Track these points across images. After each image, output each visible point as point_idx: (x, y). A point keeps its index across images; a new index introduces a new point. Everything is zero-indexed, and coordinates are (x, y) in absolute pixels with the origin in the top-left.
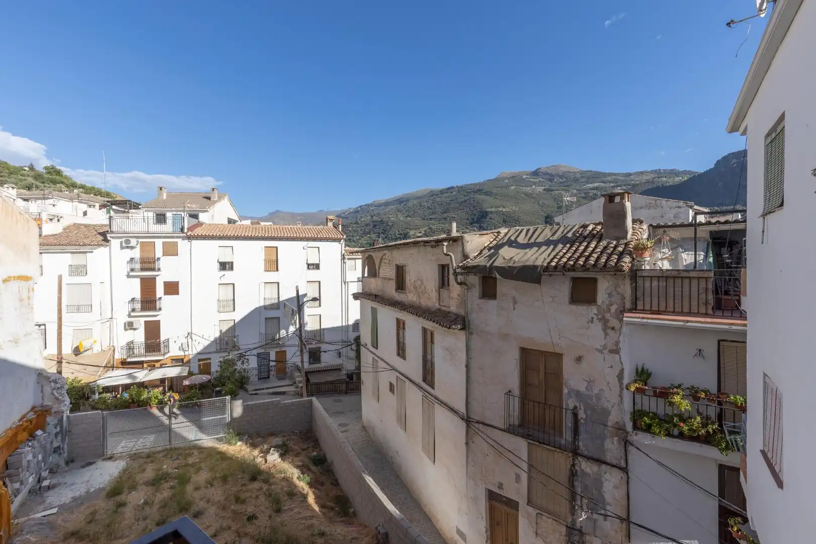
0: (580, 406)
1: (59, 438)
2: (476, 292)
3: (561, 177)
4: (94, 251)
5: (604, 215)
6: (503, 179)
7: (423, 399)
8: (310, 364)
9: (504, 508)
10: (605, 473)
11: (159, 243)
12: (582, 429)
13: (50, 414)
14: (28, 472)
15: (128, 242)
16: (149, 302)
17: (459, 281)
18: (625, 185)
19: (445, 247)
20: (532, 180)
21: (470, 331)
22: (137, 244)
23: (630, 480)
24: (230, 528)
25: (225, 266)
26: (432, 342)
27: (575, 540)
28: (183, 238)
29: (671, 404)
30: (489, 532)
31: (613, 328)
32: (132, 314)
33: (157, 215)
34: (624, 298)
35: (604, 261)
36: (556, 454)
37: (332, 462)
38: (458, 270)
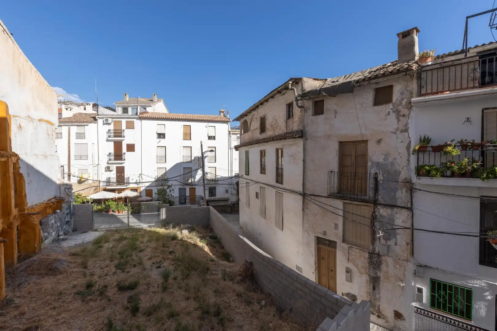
0: (379, 172)
1: (69, 216)
2: (310, 111)
4: (89, 125)
7: (276, 194)
8: (209, 196)
9: (326, 248)
10: (396, 214)
11: (124, 122)
12: (380, 187)
13: (64, 203)
14: (52, 230)
15: (107, 120)
16: (118, 155)
17: (299, 105)
19: (290, 85)
21: (306, 138)
22: (112, 122)
23: (414, 216)
24: (159, 256)
25: (161, 136)
26: (282, 156)
27: (375, 261)
28: (137, 119)
29: (446, 153)
30: (317, 265)
31: (404, 116)
32: (109, 162)
33: (123, 108)
34: (412, 93)
36: (362, 207)
37: (221, 237)
38: (298, 98)
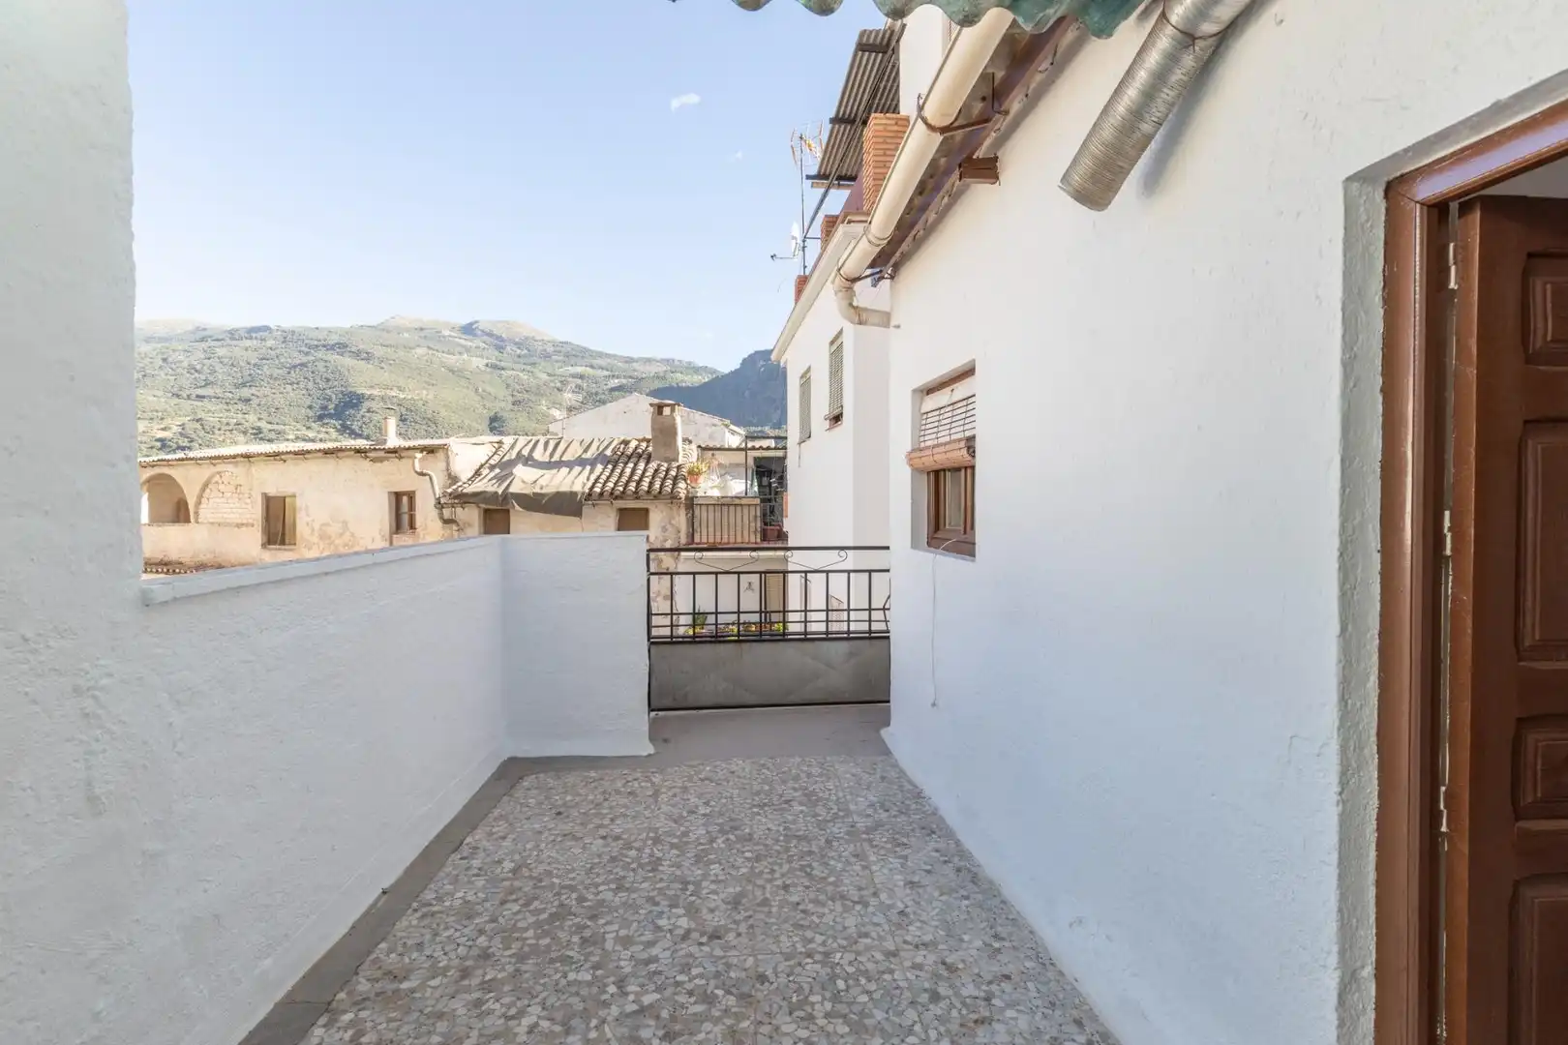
2: (474, 532)
3: (519, 345)
5: (653, 429)
6: (399, 330)
17: (446, 518)
18: (625, 377)
19: (416, 461)
20: (462, 342)
34: (680, 532)
35: (658, 486)
38: (445, 500)
